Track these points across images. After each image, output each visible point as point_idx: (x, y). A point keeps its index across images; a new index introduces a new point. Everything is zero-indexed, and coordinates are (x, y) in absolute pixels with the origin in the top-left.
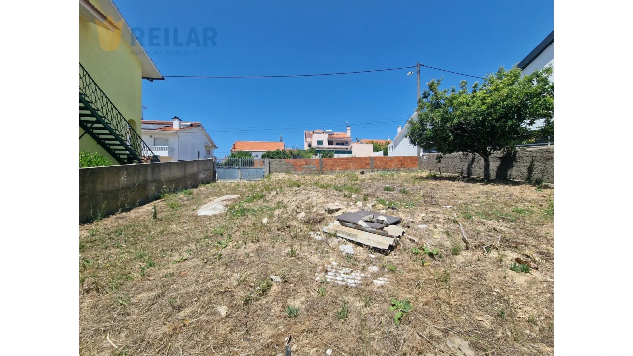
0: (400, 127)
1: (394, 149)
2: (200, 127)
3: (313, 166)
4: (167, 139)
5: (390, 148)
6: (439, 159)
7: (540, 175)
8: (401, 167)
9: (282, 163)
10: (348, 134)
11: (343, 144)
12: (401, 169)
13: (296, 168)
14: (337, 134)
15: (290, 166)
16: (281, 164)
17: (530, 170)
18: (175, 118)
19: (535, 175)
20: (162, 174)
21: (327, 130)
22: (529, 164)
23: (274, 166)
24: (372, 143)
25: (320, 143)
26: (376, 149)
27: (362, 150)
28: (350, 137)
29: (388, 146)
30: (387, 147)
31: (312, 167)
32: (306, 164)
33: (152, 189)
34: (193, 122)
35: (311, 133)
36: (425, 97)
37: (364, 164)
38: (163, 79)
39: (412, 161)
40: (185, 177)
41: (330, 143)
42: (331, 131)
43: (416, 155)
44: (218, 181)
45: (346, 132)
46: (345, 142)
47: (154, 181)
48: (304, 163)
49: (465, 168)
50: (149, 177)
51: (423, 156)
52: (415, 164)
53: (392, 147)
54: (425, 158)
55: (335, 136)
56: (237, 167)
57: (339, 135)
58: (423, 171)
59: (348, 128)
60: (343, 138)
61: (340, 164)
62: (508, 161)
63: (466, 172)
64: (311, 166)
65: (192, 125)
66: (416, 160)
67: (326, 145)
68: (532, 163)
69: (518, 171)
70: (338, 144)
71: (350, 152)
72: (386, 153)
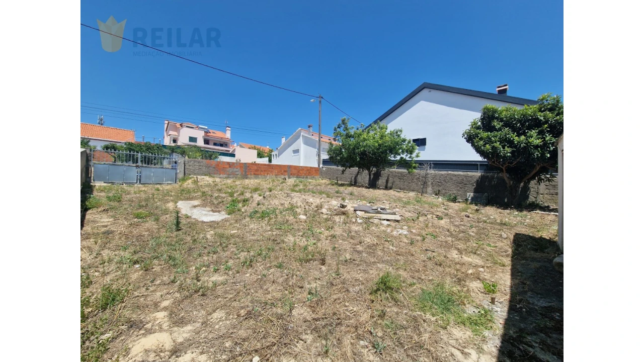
0: (284, 138)
1: (278, 157)
5: (274, 155)
6: (343, 172)
7: (391, 185)
8: (309, 175)
9: (202, 164)
10: (228, 135)
11: (221, 145)
12: (309, 177)
14: (214, 133)
15: (211, 168)
16: (200, 166)
17: (387, 181)
19: (389, 185)
21: (200, 126)
22: (386, 178)
23: (190, 168)
24: (254, 148)
25: (193, 139)
26: (260, 155)
27: (246, 155)
28: (230, 138)
29: (272, 153)
30: (271, 155)
31: (236, 171)
32: (230, 167)
35: (178, 125)
36: (339, 127)
39: (316, 171)
41: (207, 142)
42: (207, 127)
43: (317, 166)
45: (225, 132)
46: (224, 143)
48: (228, 166)
49: (353, 179)
51: (322, 167)
52: (317, 173)
53: (276, 155)
54: (324, 169)
55: (211, 134)
56: (135, 165)
57: (217, 134)
58: (322, 180)
59: (228, 128)
60: (222, 138)
61: (263, 170)
62: (377, 176)
63: (353, 181)
66: (318, 171)
67: (200, 143)
68: (388, 178)
69: (381, 181)
70: (215, 144)
71: (233, 155)
72: (270, 161)
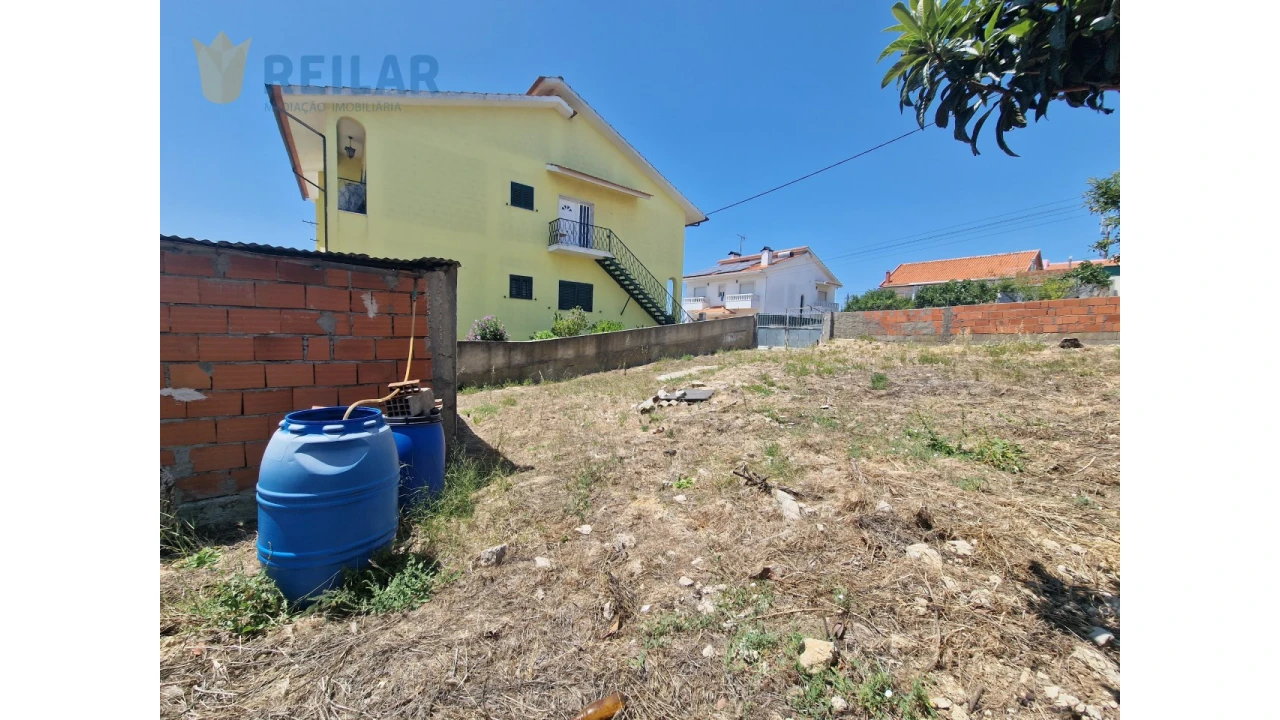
2: (807, 255)
3: (926, 324)
4: (753, 283)
9: (857, 319)
13: (884, 328)
15: (872, 325)
16: (855, 322)
18: (765, 249)
20: (667, 337)
23: (841, 326)
32: (909, 320)
33: (656, 351)
34: (794, 249)
37: (1100, 319)
38: (707, 219)
40: (699, 340)
44: (760, 347)
47: (657, 344)
48: (904, 319)
50: (653, 340)
61: (1006, 320)
64: (920, 325)
65: (792, 255)
